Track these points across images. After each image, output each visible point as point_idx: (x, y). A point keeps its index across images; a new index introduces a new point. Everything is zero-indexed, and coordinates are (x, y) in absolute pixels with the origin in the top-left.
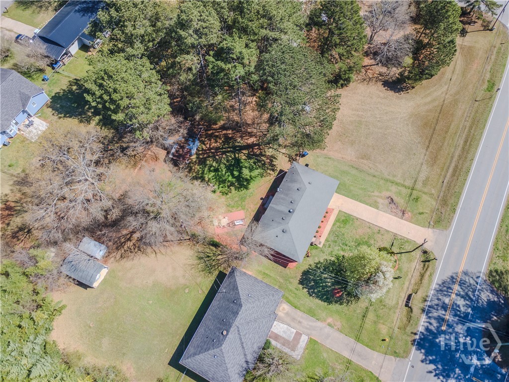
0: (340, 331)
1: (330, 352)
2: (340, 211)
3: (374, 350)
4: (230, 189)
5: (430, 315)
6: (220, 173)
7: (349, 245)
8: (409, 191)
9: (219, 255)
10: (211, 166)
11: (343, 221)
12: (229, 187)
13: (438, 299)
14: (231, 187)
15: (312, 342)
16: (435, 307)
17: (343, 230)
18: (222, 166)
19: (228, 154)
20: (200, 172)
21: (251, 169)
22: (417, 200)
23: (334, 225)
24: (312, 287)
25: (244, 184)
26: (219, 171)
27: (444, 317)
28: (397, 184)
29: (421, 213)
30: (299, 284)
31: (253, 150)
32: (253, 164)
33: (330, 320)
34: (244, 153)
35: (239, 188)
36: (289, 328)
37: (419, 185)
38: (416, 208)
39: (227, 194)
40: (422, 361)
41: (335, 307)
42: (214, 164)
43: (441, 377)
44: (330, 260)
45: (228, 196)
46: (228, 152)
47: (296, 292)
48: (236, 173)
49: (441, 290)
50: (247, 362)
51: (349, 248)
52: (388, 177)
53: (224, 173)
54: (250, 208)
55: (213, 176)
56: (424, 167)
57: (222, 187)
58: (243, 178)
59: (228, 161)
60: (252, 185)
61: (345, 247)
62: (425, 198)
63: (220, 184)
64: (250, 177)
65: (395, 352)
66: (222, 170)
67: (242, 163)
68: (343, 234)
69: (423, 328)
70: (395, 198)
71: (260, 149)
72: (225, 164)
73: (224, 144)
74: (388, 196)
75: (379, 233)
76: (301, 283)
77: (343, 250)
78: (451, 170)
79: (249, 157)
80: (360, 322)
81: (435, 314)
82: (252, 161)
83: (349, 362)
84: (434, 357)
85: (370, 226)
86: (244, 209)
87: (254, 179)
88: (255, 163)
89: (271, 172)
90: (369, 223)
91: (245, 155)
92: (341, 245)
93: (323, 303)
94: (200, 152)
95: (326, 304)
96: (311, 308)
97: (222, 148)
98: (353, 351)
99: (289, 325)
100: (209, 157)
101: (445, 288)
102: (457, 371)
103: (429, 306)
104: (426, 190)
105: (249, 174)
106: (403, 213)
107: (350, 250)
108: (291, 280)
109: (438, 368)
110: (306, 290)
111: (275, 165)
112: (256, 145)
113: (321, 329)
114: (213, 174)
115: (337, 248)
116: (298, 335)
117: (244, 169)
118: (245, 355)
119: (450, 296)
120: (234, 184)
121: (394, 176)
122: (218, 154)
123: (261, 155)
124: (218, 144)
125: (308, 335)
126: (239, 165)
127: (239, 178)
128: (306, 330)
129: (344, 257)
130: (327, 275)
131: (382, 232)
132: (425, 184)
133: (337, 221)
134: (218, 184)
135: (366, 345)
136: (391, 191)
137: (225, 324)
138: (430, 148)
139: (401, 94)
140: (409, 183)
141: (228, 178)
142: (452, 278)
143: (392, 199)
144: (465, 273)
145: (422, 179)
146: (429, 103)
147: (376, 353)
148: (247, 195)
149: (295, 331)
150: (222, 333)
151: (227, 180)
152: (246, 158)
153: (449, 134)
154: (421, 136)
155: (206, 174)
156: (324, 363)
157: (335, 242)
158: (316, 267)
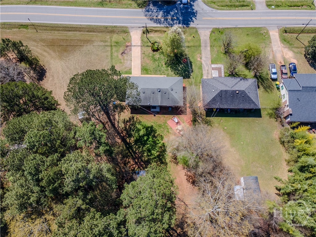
0: (201, 54)
1: (212, 54)
2: (141, 74)
3: (200, 39)
4: (157, 135)
5: (173, 24)
6: (150, 148)
7: (158, 64)
8: (113, 47)
9: (198, 122)
10: (148, 155)
11: (146, 71)
12: (156, 137)
13: (164, 22)
14: (156, 136)
15: (213, 62)
16: (168, 23)
17: (152, 69)
18: (144, 149)
19: (135, 150)
21: (139, 130)
22: (117, 43)
23: (151, 74)
24: (189, 72)
25: (150, 129)
27: (170, 19)
28: (112, 54)
29: (124, 39)
30: (190, 78)
31: (125, 136)
32: (135, 131)
33: (199, 59)
34: (129, 140)
35: (154, 131)
37: (109, 44)
38: (122, 42)
39: (161, 136)
40: (193, 22)
41: (192, 60)
42: (145, 154)
43: (195, 15)
44: (171, 69)
45: (163, 135)
46: (133, 150)
47: (195, 78)
48: (145, 138)
49: (159, 22)
50: (241, 80)
51: (160, 64)
52: (109, 59)
53: (149, 145)
54: (163, 119)
55: (154, 150)
56: (95, 44)
57: (159, 141)
58: (147, 132)
59: (139, 147)
60: (149, 124)
61: (160, 66)
62: (114, 39)
63: (158, 143)
64: (143, 128)
65: (196, 32)
66: (147, 147)
67: (137, 138)
68: (154, 68)
69: (179, 25)
70: (121, 52)
71: (122, 132)
72: (142, 148)
73: (129, 156)
74: (121, 56)
75: (144, 54)
76: (189, 77)
77: (162, 65)
78: (91, 33)
79: (130, 136)
80: (192, 48)
81: (171, 22)
82: (132, 133)
83: (211, 46)
84: (189, 19)
85: (142, 58)
86: (166, 122)
87: (144, 126)
88: (133, 131)
89: (135, 118)
90: (141, 59)
91: (131, 139)
92: (160, 68)
93: (193, 65)
94: (141, 168)
95: (192, 63)
96: (199, 69)
97: (132, 156)
98: (206, 46)
99: (212, 74)
100: (142, 160)
101: (158, 21)
102: (189, 10)
103: (169, 25)
104: (109, 40)
105: (142, 130)
106: (128, 46)
107: (160, 63)
108: (190, 82)
109: (193, 17)
110: (191, 74)
111: (129, 118)
112: (120, 136)
113: (205, 61)
114: (152, 152)
115: (163, 69)
116: (213, 69)
117: (140, 135)
118: (239, 81)
119: (160, 19)
120: (153, 136)
121: (107, 56)
122: (137, 156)
123: (126, 130)
124: (130, 160)
125: (211, 65)
126: (139, 139)
127: (148, 134)
128: (210, 67)
129: (165, 64)
130: (179, 68)
131: (143, 52)
132: (106, 41)
133: (148, 74)
134: (158, 145)
135: (200, 42)
136: (117, 55)
137: (233, 95)
138: (81, 45)
139: (46, 69)
140: (109, 49)
141: (151, 141)
142: (151, 20)
143: (122, 53)
144: (146, 16)
145: (103, 44)
146: (48, 52)
147: (201, 38)
148: (156, 125)
149: (213, 71)
150: (238, 93)
151: (152, 141)
152: (132, 137)
153: (68, 38)
154: (75, 51)
155: (154, 155)
156: (218, 55)
157: (160, 71)
158: (177, 74)
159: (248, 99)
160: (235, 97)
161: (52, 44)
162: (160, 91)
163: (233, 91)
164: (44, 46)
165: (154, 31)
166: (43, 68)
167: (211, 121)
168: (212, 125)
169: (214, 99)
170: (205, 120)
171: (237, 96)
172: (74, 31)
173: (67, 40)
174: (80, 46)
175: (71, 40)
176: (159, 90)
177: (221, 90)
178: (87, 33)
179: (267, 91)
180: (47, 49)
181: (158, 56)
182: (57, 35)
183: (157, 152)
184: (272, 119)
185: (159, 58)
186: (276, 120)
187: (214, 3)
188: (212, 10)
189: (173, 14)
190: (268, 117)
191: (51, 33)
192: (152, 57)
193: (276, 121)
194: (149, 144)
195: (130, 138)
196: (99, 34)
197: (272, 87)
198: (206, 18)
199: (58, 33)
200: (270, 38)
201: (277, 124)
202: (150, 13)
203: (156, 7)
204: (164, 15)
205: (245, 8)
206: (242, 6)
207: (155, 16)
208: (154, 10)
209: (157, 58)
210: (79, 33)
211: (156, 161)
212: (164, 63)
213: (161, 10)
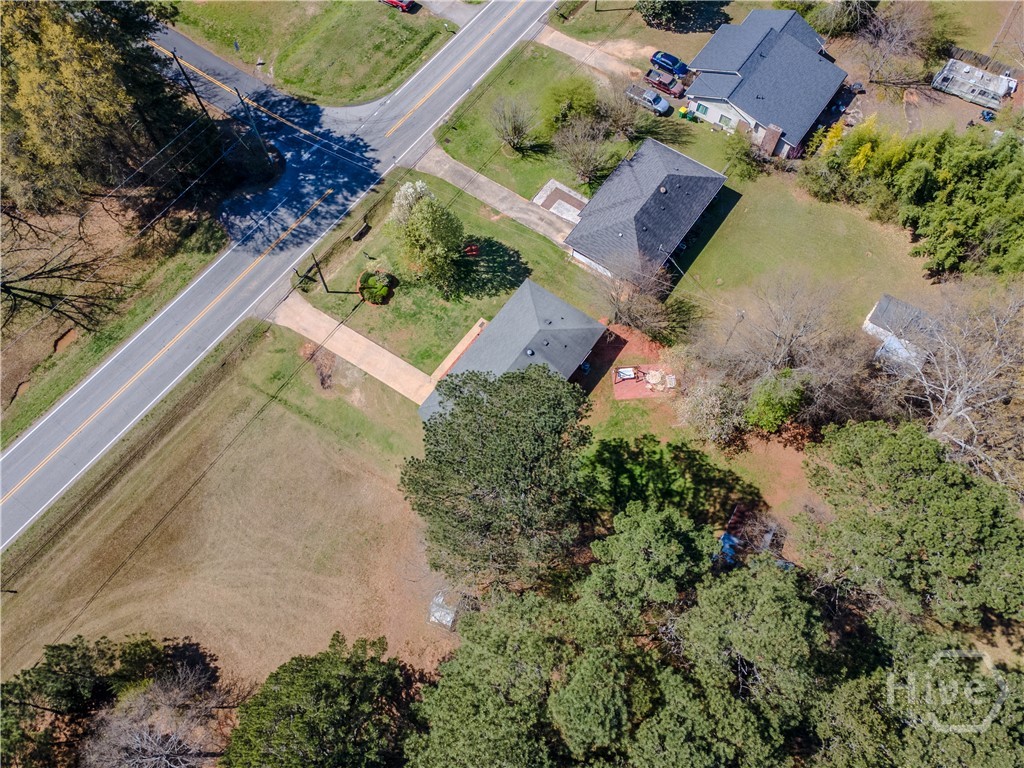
1: (504, 183)
2: (430, 374)
3: (441, 179)
8: (281, 395)
9: (664, 328)
12: (641, 452)
15: (529, 196)
17: (435, 341)
22: (276, 376)
23: (448, 352)
27: (323, 204)
28: (299, 411)
30: (532, 270)
32: (587, 497)
33: (495, 218)
36: (559, 214)
37: (259, 401)
38: (285, 361)
40: (379, 161)
41: (483, 234)
43: (362, 144)
44: (471, 297)
45: (644, 432)
47: (539, 259)
48: (625, 481)
49: (309, 235)
50: (630, 165)
51: (434, 311)
52: (311, 428)
56: (227, 439)
60: (594, 449)
61: (441, 314)
62: (257, 379)
63: (660, 460)
69: (358, 195)
70: (316, 383)
74: (328, 390)
75: (372, 329)
76: (528, 271)
77: (445, 309)
82: (588, 504)
84: (360, 164)
85: (383, 342)
87: (588, 463)
90: (383, 347)
92: (446, 318)
95: (495, 239)
96: (521, 235)
98: (471, 181)
99: (558, 217)
102: (335, 148)
103: (337, 217)
105: (597, 474)
107: (432, 308)
108: (543, 276)
109: (361, 153)
110: (523, 260)
113: (511, 208)
116: (547, 204)
118: (633, 171)
120: (630, 457)
127: (619, 469)
128: (535, 209)
129: (447, 299)
130: (483, 276)
133: (442, 358)
135: (449, 184)
136: (318, 400)
137: (662, 202)
138: (192, 480)
139: (186, 638)
140: (276, 409)
142: (281, 249)
143: (322, 384)
144: (258, 252)
147: (439, 175)
148: (607, 429)
149: (551, 210)
154: (199, 511)
157: (455, 324)
158: (497, 290)
159: (691, 184)
160: (671, 204)
161: (112, 568)
162: (533, 354)
163: (654, 195)
167: (682, 299)
168: (694, 303)
169: (643, 250)
171: (669, 198)
173: (137, 512)
174: (195, 484)
176: (529, 352)
177: (635, 217)
179: (685, 142)
181: (409, 301)
184: (758, 180)
186: (765, 174)
187: (364, 87)
188: (381, 105)
190: (749, 183)
191: (62, 550)
192: (399, 317)
193: (769, 174)
196: (200, 409)
197: (682, 127)
198: (392, 130)
199: (85, 526)
200: (557, 52)
206: (426, 45)
209: (414, 307)
212: (442, 301)
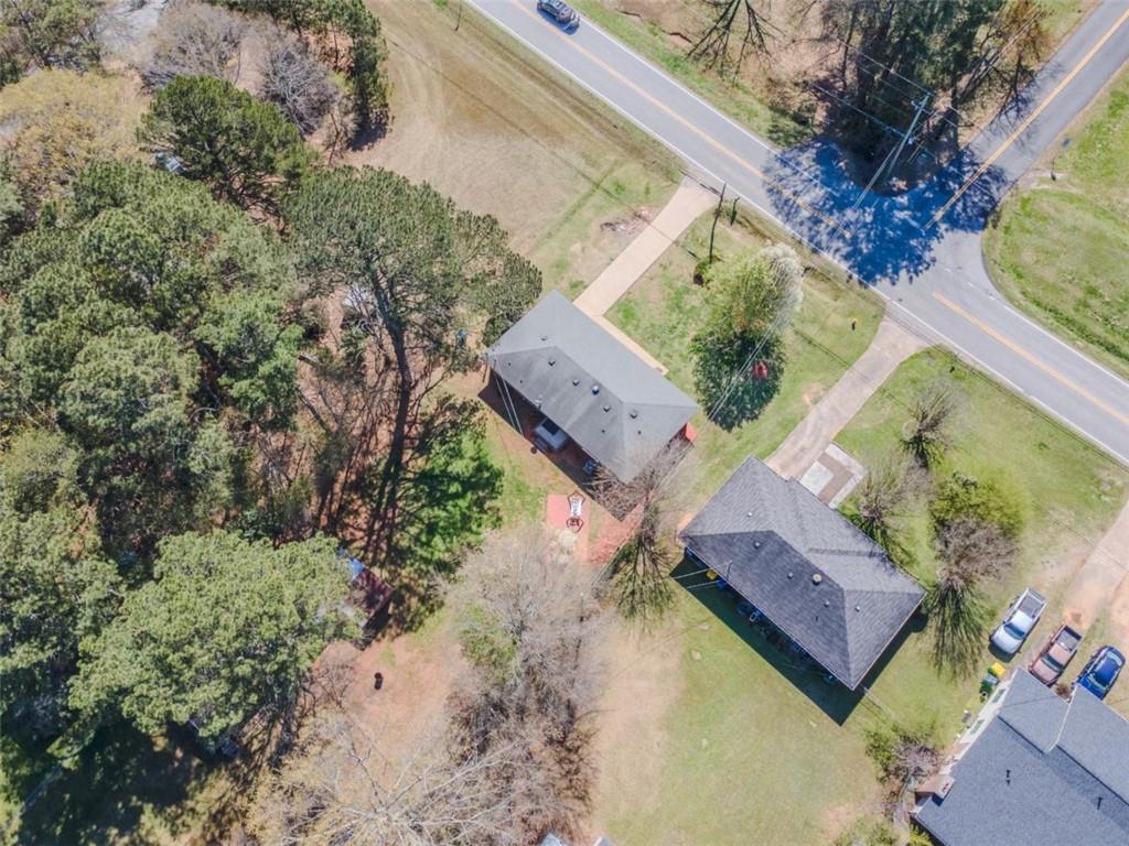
0: (828, 388)
1: (861, 415)
2: (605, 315)
3: (867, 348)
4: (489, 509)
5: (824, 245)
6: (441, 524)
7: (675, 322)
8: (599, 191)
9: (635, 568)
10: (417, 539)
11: (626, 317)
13: (801, 224)
14: (486, 506)
15: (840, 440)
16: (813, 233)
17: (645, 323)
18: (424, 514)
19: (399, 494)
20: (423, 567)
21: (457, 454)
22: (620, 187)
23: (629, 335)
24: (742, 412)
25: (488, 479)
26: (437, 523)
27: (830, 228)
28: (579, 205)
29: (647, 191)
30: (729, 431)
31: (409, 438)
32: (444, 448)
33: (807, 399)
34: (410, 459)
35: (493, 490)
36: (809, 471)
37: (595, 175)
38: (635, 195)
39: (499, 519)
40: (894, 284)
41: (784, 383)
42: (413, 530)
43: (920, 268)
44: (698, 364)
45: (505, 519)
46: (393, 492)
47: (744, 440)
48: (455, 488)
49: (788, 214)
50: (871, 555)
51: (681, 326)
52: (561, 214)
53: (443, 514)
54: (547, 479)
55: (444, 540)
56: (561, 152)
57: (479, 526)
58: (471, 477)
59: (416, 498)
60: (496, 461)
61: (677, 332)
62: (619, 173)
63: (470, 530)
64: (473, 459)
65: (875, 317)
66: (435, 517)
67: (433, 469)
68: (653, 325)
69: (843, 262)
70: (606, 219)
71: (414, 422)
72: (423, 506)
73: (370, 496)
74: (599, 228)
75: (665, 268)
76: (729, 428)
77: (683, 335)
78: (578, 118)
79: (423, 449)
80: (819, 352)
81: (824, 238)
82: (437, 447)
83: (882, 390)
84: (889, 265)
85: (648, 276)
86: (547, 493)
87: (481, 454)
88: (443, 443)
89: (478, 415)
90: (641, 277)
91: (416, 459)
92: (672, 336)
93: (774, 400)
94: (370, 555)
95: (776, 396)
96: (780, 424)
97: (379, 504)
98: (865, 379)
99: (805, 470)
100: (389, 538)
101: (787, 208)
102: (913, 242)
103: (811, 240)
104: (606, 167)
105: (466, 461)
106: (640, 216)
107: (685, 324)
109: (906, 267)
110: (744, 423)
111: (464, 403)
112: (399, 428)
113: (821, 418)
114: (437, 540)
115: (676, 345)
116: (824, 459)
117: (450, 469)
118: (859, 554)
119: (798, 206)
120: (479, 498)
121: (562, 203)
122: (390, 515)
123: (428, 424)
124: (363, 509)
125: (827, 443)
126: (437, 476)
127: (468, 485)
128: (819, 444)
131: (665, 262)
132: (594, 164)
133: (623, 327)
134: (467, 534)
135: (860, 354)
136: (590, 220)
137: (799, 575)
138: (525, 128)
139: (391, 130)
141: (460, 508)
142: (770, 191)
143: (606, 224)
144: (767, 171)
145: (581, 164)
146: (431, 94)
147: (873, 345)
148: (514, 478)
149: (816, 464)
150: (816, 584)
151: (464, 510)
152: (425, 457)
153: (508, 92)
154: (497, 134)
155: (432, 553)
156: (878, 431)
157: (663, 344)
159: (834, 626)
160: (798, 590)
161: (459, 81)
162: (595, 393)
163: (808, 563)
164: (437, 72)
165: (750, 229)
166: (386, 124)
167: (674, 599)
169: (728, 540)
170: (660, 581)
171: (807, 588)
172: (542, 84)
173: (504, 94)
174: (522, 131)
175: (513, 100)
176: (596, 388)
177: (772, 532)
178: (569, 111)
179: (939, 664)
180: (437, 86)
181: (696, 303)
182: (491, 67)
183: (448, 550)
185: (693, 307)
187: (1020, 276)
188: (987, 291)
189: (852, 220)
192: (678, 293)
193: (882, 780)
194: (447, 511)
195: (417, 455)
196: (596, 134)
197: (970, 667)
198: (944, 300)
199: (500, 65)
201: (874, 790)
202: (788, 171)
203: (818, 166)
204: (821, 203)
205: (1114, 360)
207: (792, 189)
208: (806, 170)
209: (688, 307)
210: (551, 98)
211: (422, 571)
212: (693, 334)
213: (825, 183)
